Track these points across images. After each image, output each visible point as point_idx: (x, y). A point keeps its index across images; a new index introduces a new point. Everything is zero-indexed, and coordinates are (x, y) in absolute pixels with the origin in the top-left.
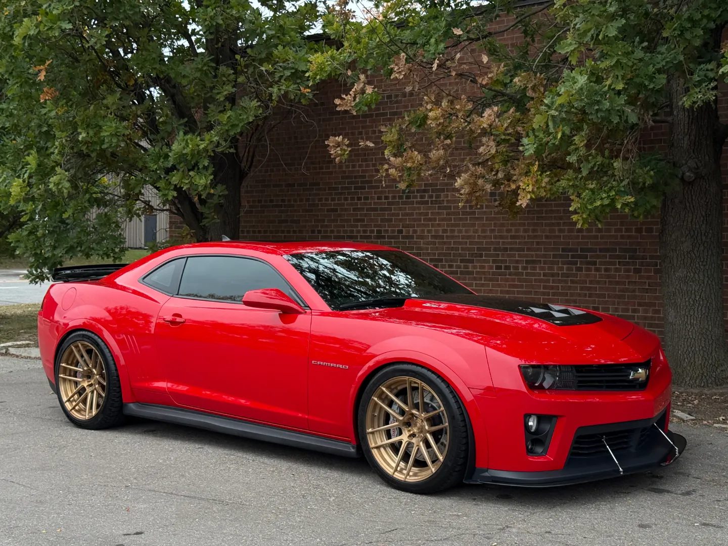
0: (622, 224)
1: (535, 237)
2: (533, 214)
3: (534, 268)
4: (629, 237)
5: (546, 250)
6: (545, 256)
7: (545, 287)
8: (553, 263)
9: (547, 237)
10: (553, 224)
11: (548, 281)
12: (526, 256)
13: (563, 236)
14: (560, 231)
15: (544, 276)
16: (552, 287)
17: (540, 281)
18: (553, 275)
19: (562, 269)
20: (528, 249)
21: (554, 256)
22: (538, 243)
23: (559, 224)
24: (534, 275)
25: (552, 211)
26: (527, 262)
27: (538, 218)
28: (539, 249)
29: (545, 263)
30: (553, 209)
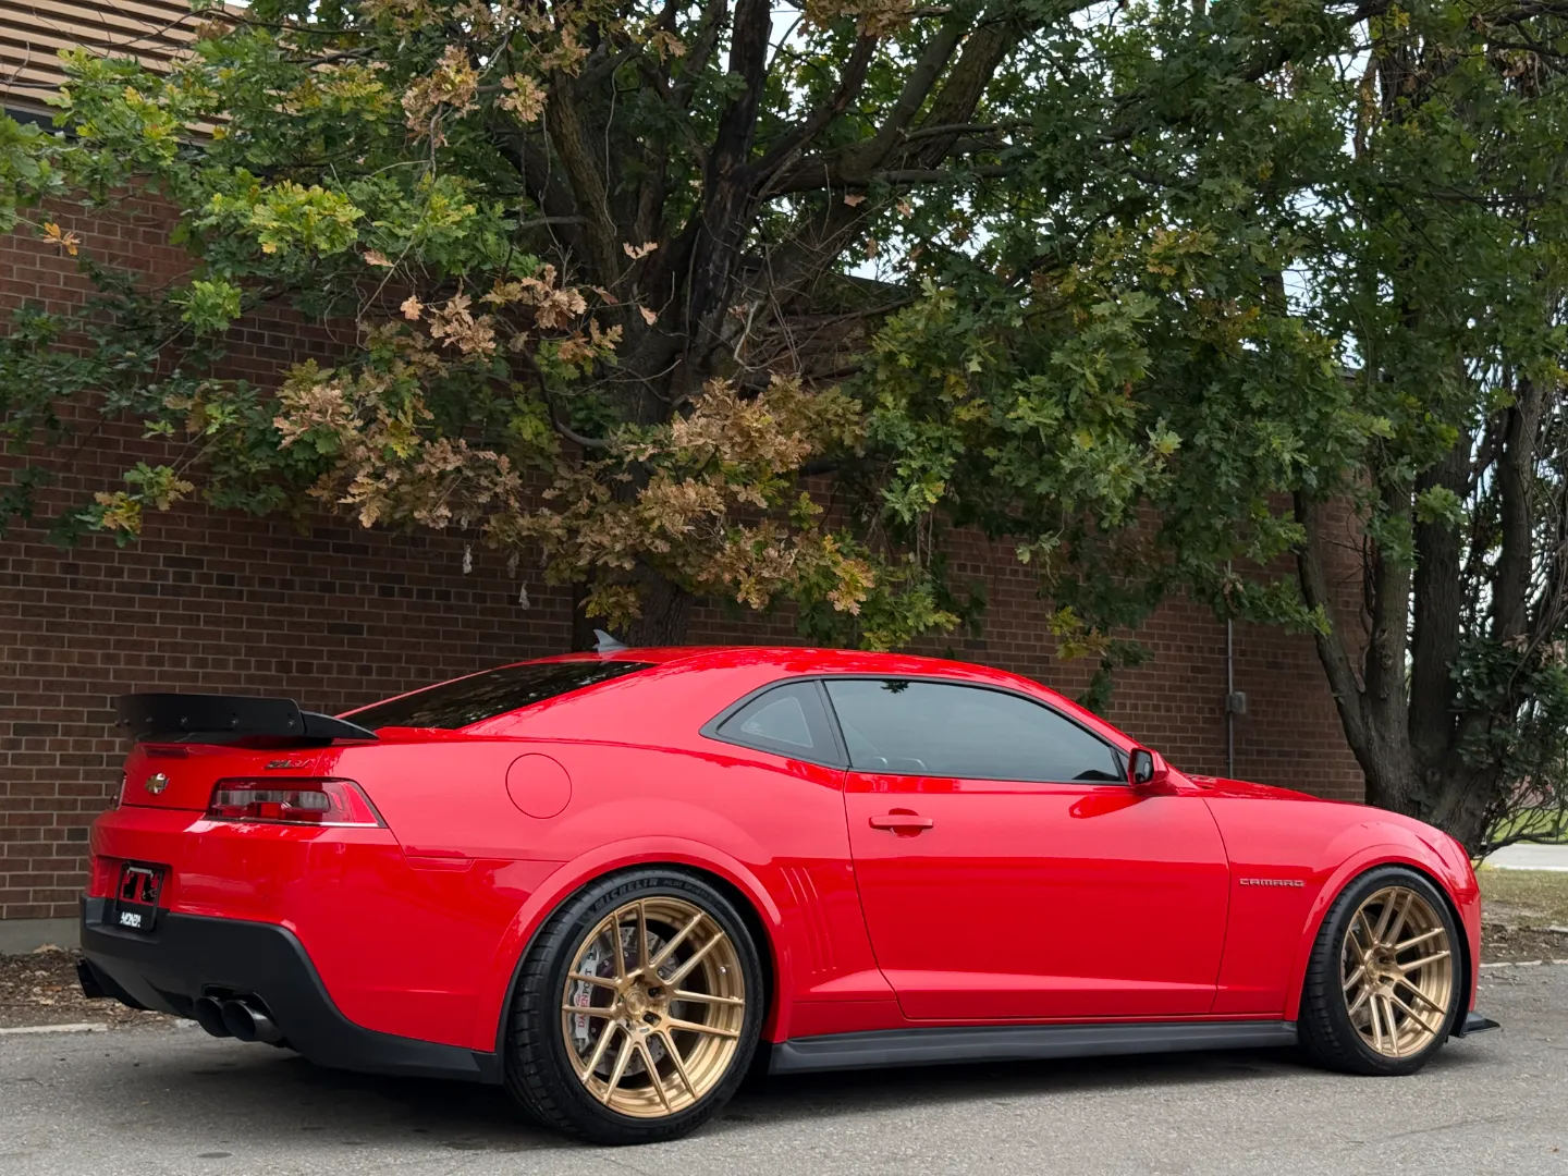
0: (250, 651)
1: (43, 670)
2: (39, 615)
3: (40, 745)
4: (265, 680)
5: (70, 701)
6: (67, 716)
7: (64, 790)
8: (87, 731)
9: (73, 672)
10: (88, 643)
11: (74, 775)
12: (17, 714)
13: (115, 671)
14: (109, 658)
15: (62, 763)
16: (83, 790)
17: (55, 775)
18: (86, 760)
19: (110, 746)
20: (23, 699)
21: (92, 717)
22: (49, 685)
23: (104, 644)
24: (37, 760)
25: (88, 614)
26: (19, 730)
27: (51, 627)
28: (54, 701)
29: (68, 731)
30: (91, 607)
